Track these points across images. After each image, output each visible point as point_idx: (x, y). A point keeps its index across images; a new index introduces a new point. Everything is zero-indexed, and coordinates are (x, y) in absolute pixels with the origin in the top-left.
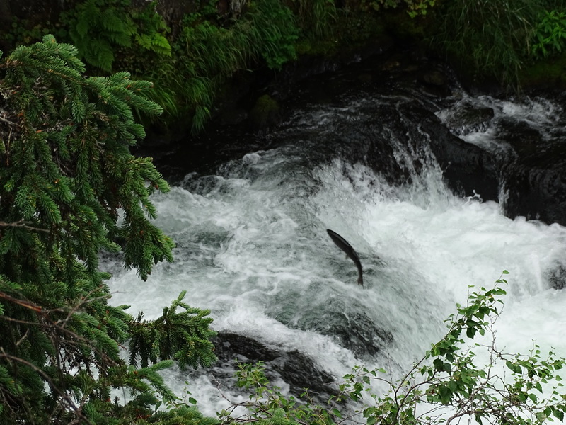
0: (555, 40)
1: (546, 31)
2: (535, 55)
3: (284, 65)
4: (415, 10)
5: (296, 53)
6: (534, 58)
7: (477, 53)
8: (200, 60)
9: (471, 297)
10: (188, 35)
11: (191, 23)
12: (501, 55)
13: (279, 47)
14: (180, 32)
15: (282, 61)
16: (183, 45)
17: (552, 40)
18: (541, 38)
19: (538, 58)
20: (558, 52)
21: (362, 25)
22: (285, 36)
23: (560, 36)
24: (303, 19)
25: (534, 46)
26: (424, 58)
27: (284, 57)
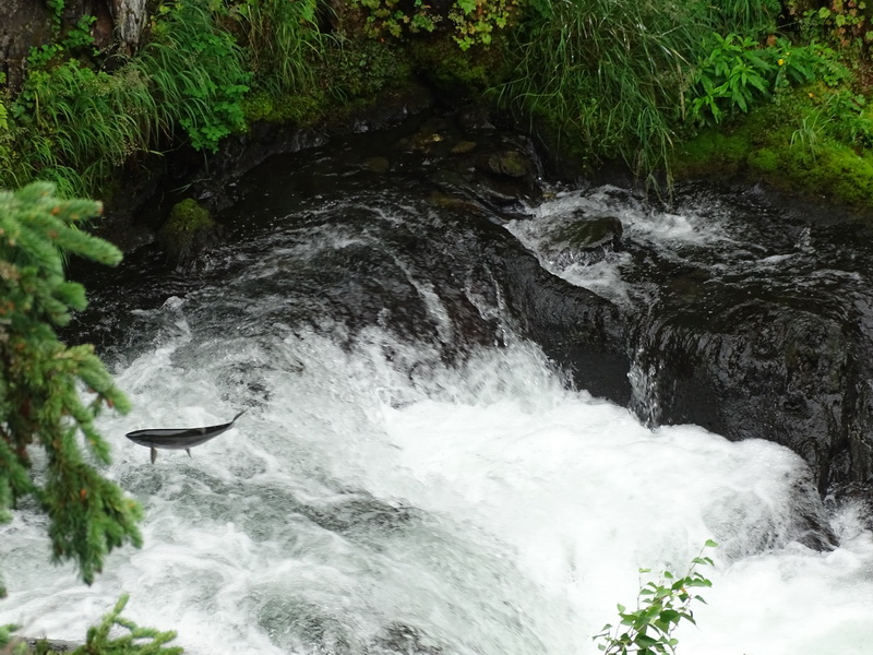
0: (735, 90)
1: (718, 73)
2: (699, 117)
3: (222, 141)
4: (469, 35)
5: (245, 118)
6: (697, 124)
7: (588, 116)
8: (61, 135)
9: (645, 592)
10: (38, 87)
11: (44, 63)
12: (634, 120)
13: (212, 108)
14: (23, 81)
15: (219, 134)
16: (30, 105)
17: (729, 89)
18: (708, 85)
19: (703, 124)
20: (741, 111)
21: (368, 64)
22: (223, 88)
23: (744, 82)
24: (257, 53)
25: (696, 100)
26: (488, 125)
27: (222, 127)
